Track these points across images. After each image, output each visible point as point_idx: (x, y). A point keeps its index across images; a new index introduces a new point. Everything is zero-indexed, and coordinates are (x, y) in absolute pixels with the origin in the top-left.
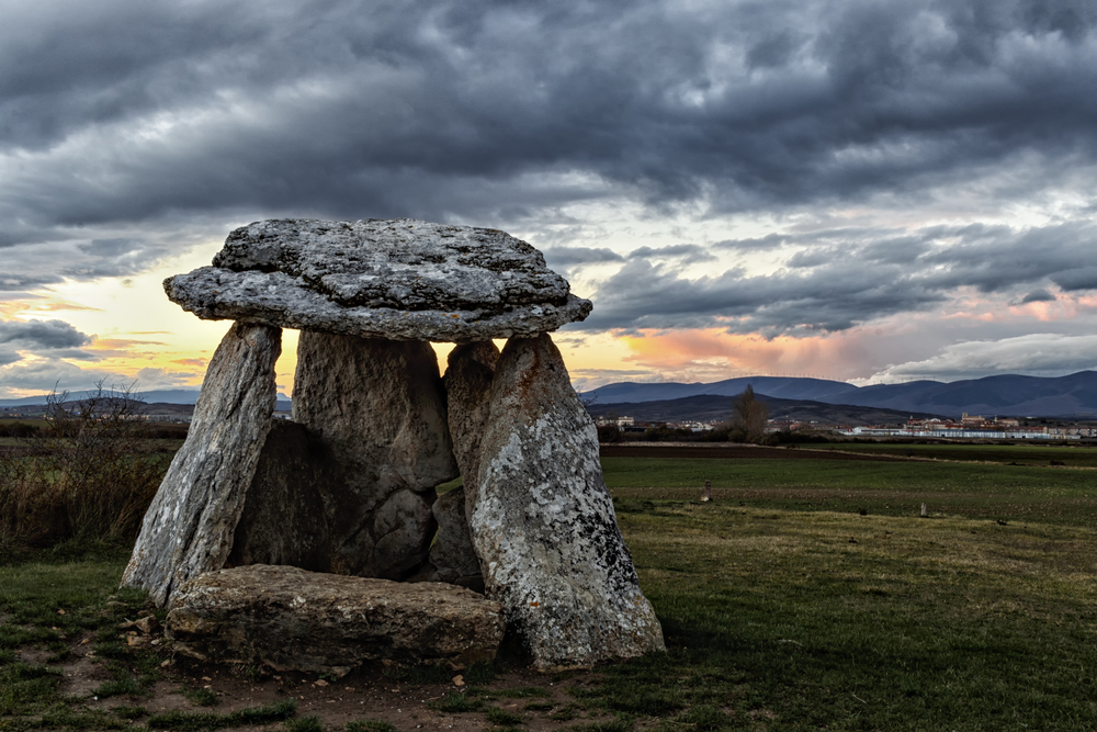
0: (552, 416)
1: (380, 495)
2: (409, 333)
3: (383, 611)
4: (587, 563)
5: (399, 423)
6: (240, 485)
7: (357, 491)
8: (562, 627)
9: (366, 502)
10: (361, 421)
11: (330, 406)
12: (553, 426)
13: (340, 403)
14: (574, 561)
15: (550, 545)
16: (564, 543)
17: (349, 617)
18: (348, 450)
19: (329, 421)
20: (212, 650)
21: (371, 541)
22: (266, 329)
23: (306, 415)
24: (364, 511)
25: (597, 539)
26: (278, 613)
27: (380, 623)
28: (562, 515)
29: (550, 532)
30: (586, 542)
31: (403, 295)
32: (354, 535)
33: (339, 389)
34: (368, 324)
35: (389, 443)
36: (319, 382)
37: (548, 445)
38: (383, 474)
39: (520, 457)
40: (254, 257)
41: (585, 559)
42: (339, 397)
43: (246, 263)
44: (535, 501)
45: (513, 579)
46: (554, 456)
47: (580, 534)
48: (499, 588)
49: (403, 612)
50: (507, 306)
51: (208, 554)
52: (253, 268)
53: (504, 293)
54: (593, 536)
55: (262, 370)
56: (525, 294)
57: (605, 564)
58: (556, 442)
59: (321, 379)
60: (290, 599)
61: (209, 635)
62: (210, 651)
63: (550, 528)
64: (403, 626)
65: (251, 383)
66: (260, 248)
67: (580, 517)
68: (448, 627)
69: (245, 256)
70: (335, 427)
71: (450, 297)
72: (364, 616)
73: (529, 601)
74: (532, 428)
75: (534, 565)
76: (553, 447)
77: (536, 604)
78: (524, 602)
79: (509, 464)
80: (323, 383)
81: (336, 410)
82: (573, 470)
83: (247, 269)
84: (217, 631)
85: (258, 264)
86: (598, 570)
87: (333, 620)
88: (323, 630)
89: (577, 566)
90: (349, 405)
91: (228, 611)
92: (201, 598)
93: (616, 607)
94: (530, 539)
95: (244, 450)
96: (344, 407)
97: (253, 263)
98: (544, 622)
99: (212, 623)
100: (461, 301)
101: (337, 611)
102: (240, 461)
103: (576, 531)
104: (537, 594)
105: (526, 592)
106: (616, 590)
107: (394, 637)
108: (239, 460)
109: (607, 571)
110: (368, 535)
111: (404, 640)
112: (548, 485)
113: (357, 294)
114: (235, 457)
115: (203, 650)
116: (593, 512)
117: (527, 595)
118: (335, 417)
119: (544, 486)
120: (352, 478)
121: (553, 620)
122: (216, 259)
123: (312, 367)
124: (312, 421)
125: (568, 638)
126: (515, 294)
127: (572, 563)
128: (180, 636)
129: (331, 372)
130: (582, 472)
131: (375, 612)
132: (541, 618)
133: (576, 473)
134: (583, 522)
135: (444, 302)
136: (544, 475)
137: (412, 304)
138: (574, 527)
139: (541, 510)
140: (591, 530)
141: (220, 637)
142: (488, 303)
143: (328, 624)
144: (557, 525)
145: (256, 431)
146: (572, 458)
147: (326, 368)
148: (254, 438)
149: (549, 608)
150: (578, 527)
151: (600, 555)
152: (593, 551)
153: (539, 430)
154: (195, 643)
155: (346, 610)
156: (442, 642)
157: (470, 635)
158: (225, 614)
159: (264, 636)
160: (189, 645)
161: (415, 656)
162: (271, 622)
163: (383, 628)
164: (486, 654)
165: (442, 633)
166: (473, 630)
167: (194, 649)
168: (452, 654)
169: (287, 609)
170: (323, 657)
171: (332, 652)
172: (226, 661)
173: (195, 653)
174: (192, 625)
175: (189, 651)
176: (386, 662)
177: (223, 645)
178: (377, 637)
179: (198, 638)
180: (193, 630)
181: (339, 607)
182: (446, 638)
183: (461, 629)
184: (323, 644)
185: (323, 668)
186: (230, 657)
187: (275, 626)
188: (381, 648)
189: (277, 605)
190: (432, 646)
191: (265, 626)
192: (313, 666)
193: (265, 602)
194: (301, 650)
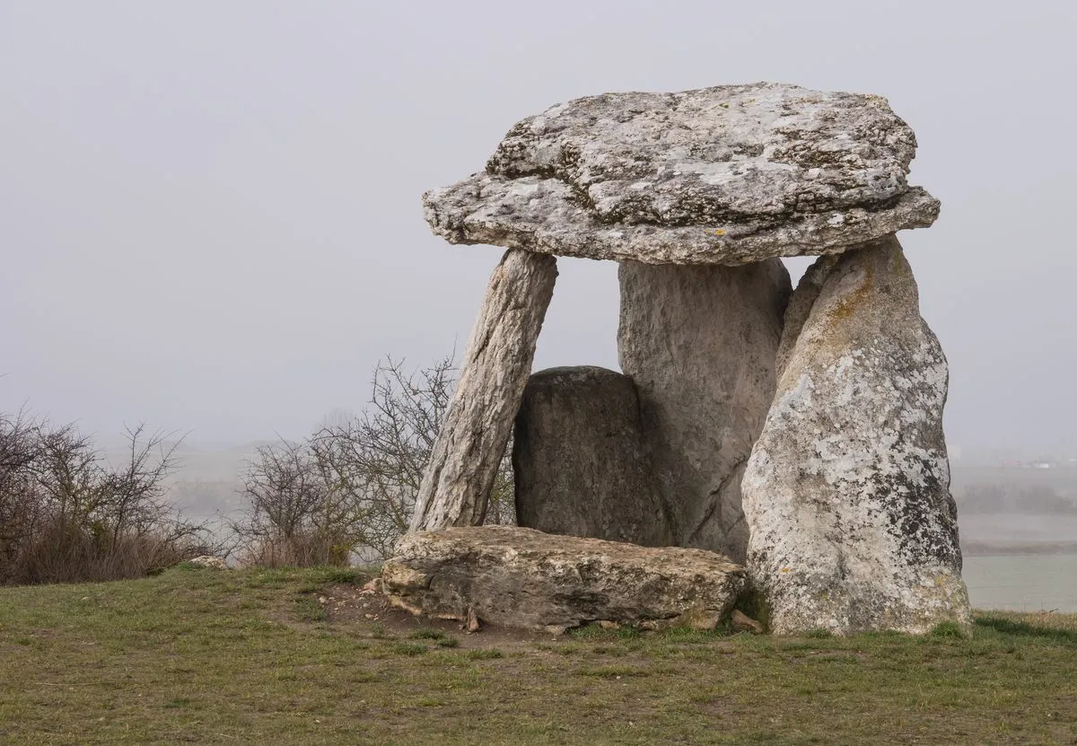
0: (867, 353)
1: (724, 469)
2: (661, 255)
3: (600, 567)
4: (872, 530)
5: (737, 368)
6: (483, 439)
7: (698, 465)
8: (814, 597)
9: (708, 479)
10: (695, 369)
11: (658, 349)
12: (862, 365)
13: (669, 345)
14: (856, 527)
15: (823, 506)
16: (846, 506)
17: (561, 571)
18: (685, 409)
19: (659, 370)
20: (425, 603)
21: (721, 535)
22: (523, 253)
23: (631, 362)
24: (708, 493)
25: (893, 503)
26: (489, 567)
27: (596, 580)
28: (853, 473)
29: (831, 492)
30: (876, 505)
31: (665, 209)
32: (700, 528)
33: (666, 327)
34: (618, 246)
35: (728, 397)
36: (643, 317)
37: (849, 390)
38: (725, 440)
39: (808, 402)
40: (532, 159)
41: (871, 525)
42: (668, 336)
43: (523, 167)
44: (818, 455)
45: (770, 544)
46: (856, 403)
47: (871, 496)
48: (755, 554)
49: (619, 568)
50: (796, 215)
51: (446, 516)
52: (531, 173)
53: (792, 199)
54: (888, 498)
55: (512, 303)
56: (819, 200)
57: (899, 532)
58: (862, 385)
59: (645, 312)
60: (503, 553)
61: (423, 588)
62: (424, 605)
63: (832, 488)
64: (619, 582)
65: (499, 319)
66: (539, 147)
67: (876, 476)
68: (666, 585)
69: (523, 158)
70: (667, 378)
71: (719, 208)
72: (576, 571)
73: (782, 566)
74: (832, 368)
75: (796, 528)
76: (856, 392)
77: (786, 571)
79: (791, 410)
80: (648, 317)
81: (665, 356)
82: (881, 419)
83: (525, 174)
84: (429, 583)
85: (538, 168)
86: (888, 540)
87: (543, 573)
88: (534, 585)
89: (858, 533)
90: (680, 347)
91: (438, 562)
92: (413, 549)
93: (902, 583)
94: (801, 500)
95: (487, 397)
96: (674, 349)
97: (531, 167)
98: (791, 589)
99: (423, 575)
100: (733, 212)
101: (549, 565)
102: (483, 410)
103: (865, 492)
104: (792, 560)
105: (781, 557)
106: (910, 563)
107: (611, 595)
108: (481, 410)
109: (900, 541)
110: (717, 527)
111: (620, 597)
112: (840, 437)
113: (614, 210)
114: (476, 406)
115: (418, 604)
116: (895, 471)
118: (665, 364)
119: (834, 438)
120: (691, 447)
121: (805, 588)
122: (490, 163)
123: (634, 297)
124: (641, 371)
125: (820, 609)
126: (806, 201)
127: (852, 529)
128: (396, 588)
129: (655, 302)
130: (897, 422)
131: (590, 568)
132: (789, 585)
133: (886, 423)
134: (878, 481)
135: (711, 216)
136: (838, 426)
137: (675, 219)
138: (864, 488)
139: (825, 466)
140: (885, 492)
141: (432, 590)
142: (769, 214)
143: (539, 578)
144: (843, 484)
145: (500, 375)
146: (882, 406)
147: (649, 298)
148: (499, 384)
149: (802, 575)
150: (870, 488)
151: (893, 522)
152: (884, 516)
153: (840, 370)
154: (409, 598)
155: (558, 564)
156: (661, 602)
157: (691, 595)
158: (435, 566)
159: (477, 591)
160: (404, 601)
161: (633, 617)
162: (483, 576)
163: (598, 585)
164: (708, 616)
165: (661, 591)
166: (693, 589)
167: (410, 604)
168: (672, 616)
169: (499, 562)
170: (536, 615)
171: (545, 608)
172: (440, 616)
173: (411, 609)
174: (404, 577)
175: (403, 605)
176: (605, 624)
177: (436, 599)
178: (593, 595)
179: (409, 590)
180: (405, 582)
181: (552, 561)
182: (665, 598)
183: (680, 588)
184: (535, 600)
185: (537, 627)
186: (445, 613)
187: (487, 580)
188: (599, 608)
189: (490, 558)
190: (650, 606)
191: (477, 580)
192: (526, 624)
193: (476, 554)
194: (514, 606)
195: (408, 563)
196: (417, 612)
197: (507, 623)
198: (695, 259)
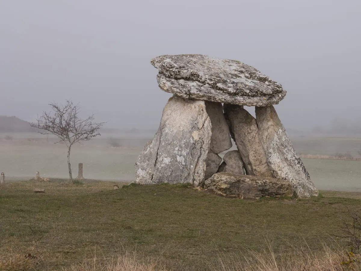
4: (301, 172)
8: (302, 188)
15: (291, 166)
16: (294, 166)
17: (260, 184)
20: (228, 193)
26: (243, 183)
28: (292, 158)
29: (291, 163)
30: (299, 165)
31: (248, 92)
40: (181, 75)
41: (300, 170)
43: (179, 77)
44: (285, 154)
45: (287, 175)
48: (283, 178)
49: (271, 183)
57: (304, 172)
60: (245, 179)
61: (228, 189)
62: (227, 193)
64: (272, 186)
67: (296, 158)
68: (282, 186)
69: (179, 75)
71: (261, 92)
72: (263, 184)
77: (295, 182)
78: (291, 182)
79: (277, 143)
85: (183, 77)
86: (303, 174)
87: (257, 184)
88: (254, 187)
92: (226, 179)
93: (309, 184)
94: (288, 164)
99: (229, 186)
100: (264, 94)
104: (294, 179)
105: (292, 179)
106: (307, 179)
107: (270, 189)
109: (305, 174)
111: (272, 190)
115: (225, 193)
117: (292, 180)
119: (286, 149)
121: (300, 186)
125: (304, 191)
128: (220, 189)
132: (297, 186)
134: (297, 160)
135: (260, 94)
136: (285, 146)
137: (252, 95)
139: (287, 156)
140: (299, 162)
141: (230, 189)
143: (256, 186)
144: (292, 161)
149: (298, 183)
150: (296, 162)
151: (303, 170)
152: (301, 168)
154: (223, 192)
155: (259, 182)
156: (281, 191)
157: (287, 189)
158: (232, 183)
159: (240, 189)
160: (222, 192)
161: (274, 194)
162: (242, 185)
163: (267, 187)
164: (291, 194)
165: (281, 188)
166: (288, 187)
167: (223, 193)
168: (283, 194)
169: (245, 182)
170: (254, 195)
171: (256, 193)
172: (231, 196)
173: (223, 194)
174: (224, 186)
175: (222, 193)
176: (267, 196)
177: (231, 192)
178: (265, 189)
179: (224, 190)
180: (224, 187)
181: (258, 181)
182: (282, 190)
183: (285, 187)
184: (254, 191)
185: (254, 198)
186: (232, 195)
187: (243, 186)
188: (266, 192)
189: (243, 181)
190: (278, 192)
191: (241, 186)
192: (251, 197)
193: (240, 180)
194: (249, 193)
195: (225, 183)
196: (225, 195)
197: (247, 197)
198: (263, 105)
